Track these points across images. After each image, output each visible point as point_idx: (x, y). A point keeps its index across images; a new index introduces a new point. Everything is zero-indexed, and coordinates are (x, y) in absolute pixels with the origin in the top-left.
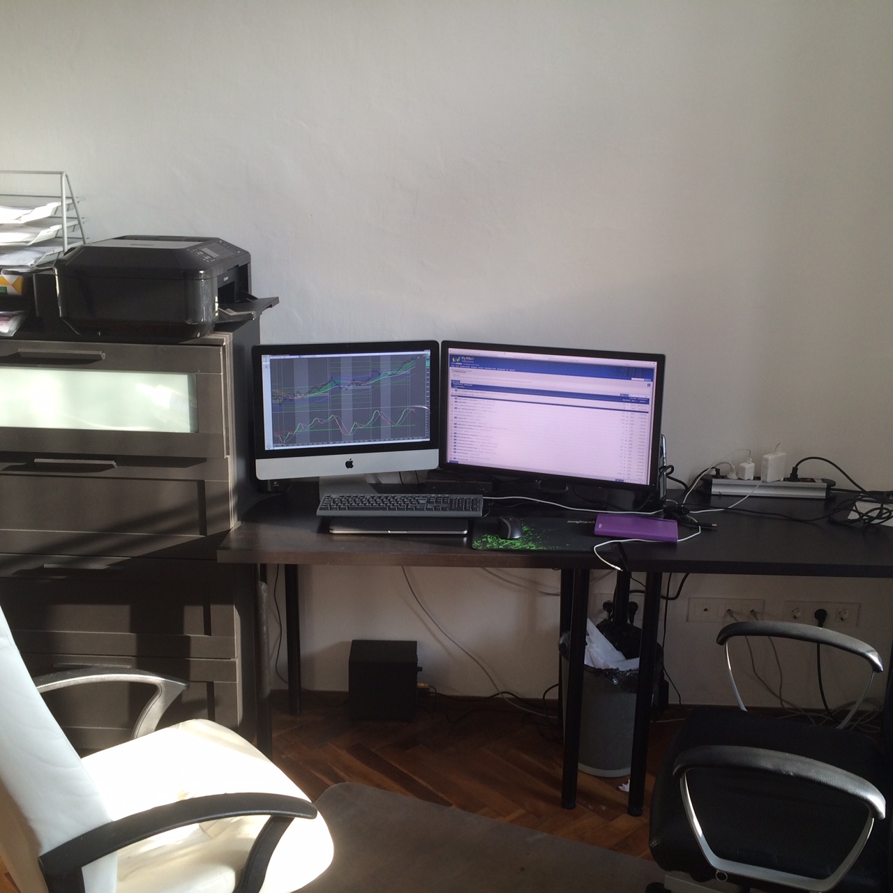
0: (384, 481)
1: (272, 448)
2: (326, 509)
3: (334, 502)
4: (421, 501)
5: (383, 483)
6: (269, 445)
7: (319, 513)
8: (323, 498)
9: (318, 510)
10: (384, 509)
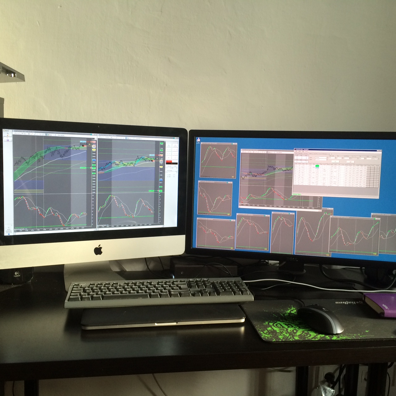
0: (129, 268)
1: (12, 233)
2: (76, 299)
3: (85, 291)
4: (182, 286)
5: (127, 270)
6: (9, 230)
7: (68, 304)
8: (71, 287)
9: (66, 301)
10: (144, 296)
